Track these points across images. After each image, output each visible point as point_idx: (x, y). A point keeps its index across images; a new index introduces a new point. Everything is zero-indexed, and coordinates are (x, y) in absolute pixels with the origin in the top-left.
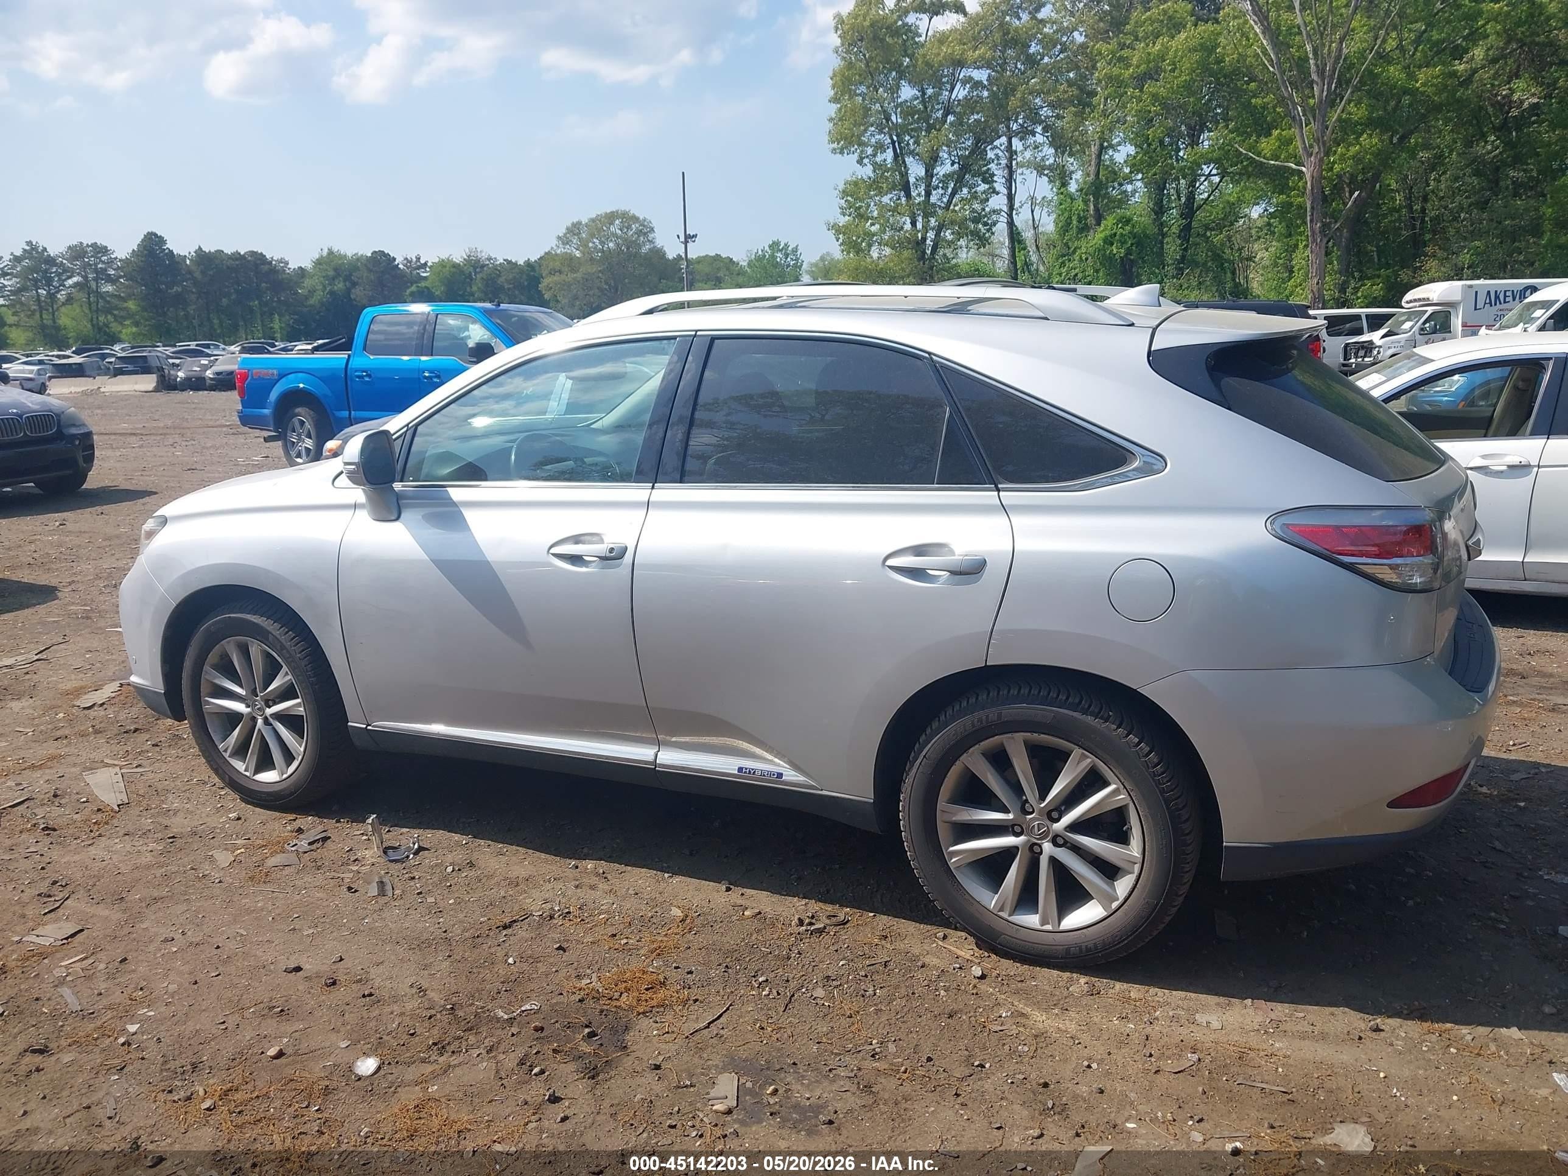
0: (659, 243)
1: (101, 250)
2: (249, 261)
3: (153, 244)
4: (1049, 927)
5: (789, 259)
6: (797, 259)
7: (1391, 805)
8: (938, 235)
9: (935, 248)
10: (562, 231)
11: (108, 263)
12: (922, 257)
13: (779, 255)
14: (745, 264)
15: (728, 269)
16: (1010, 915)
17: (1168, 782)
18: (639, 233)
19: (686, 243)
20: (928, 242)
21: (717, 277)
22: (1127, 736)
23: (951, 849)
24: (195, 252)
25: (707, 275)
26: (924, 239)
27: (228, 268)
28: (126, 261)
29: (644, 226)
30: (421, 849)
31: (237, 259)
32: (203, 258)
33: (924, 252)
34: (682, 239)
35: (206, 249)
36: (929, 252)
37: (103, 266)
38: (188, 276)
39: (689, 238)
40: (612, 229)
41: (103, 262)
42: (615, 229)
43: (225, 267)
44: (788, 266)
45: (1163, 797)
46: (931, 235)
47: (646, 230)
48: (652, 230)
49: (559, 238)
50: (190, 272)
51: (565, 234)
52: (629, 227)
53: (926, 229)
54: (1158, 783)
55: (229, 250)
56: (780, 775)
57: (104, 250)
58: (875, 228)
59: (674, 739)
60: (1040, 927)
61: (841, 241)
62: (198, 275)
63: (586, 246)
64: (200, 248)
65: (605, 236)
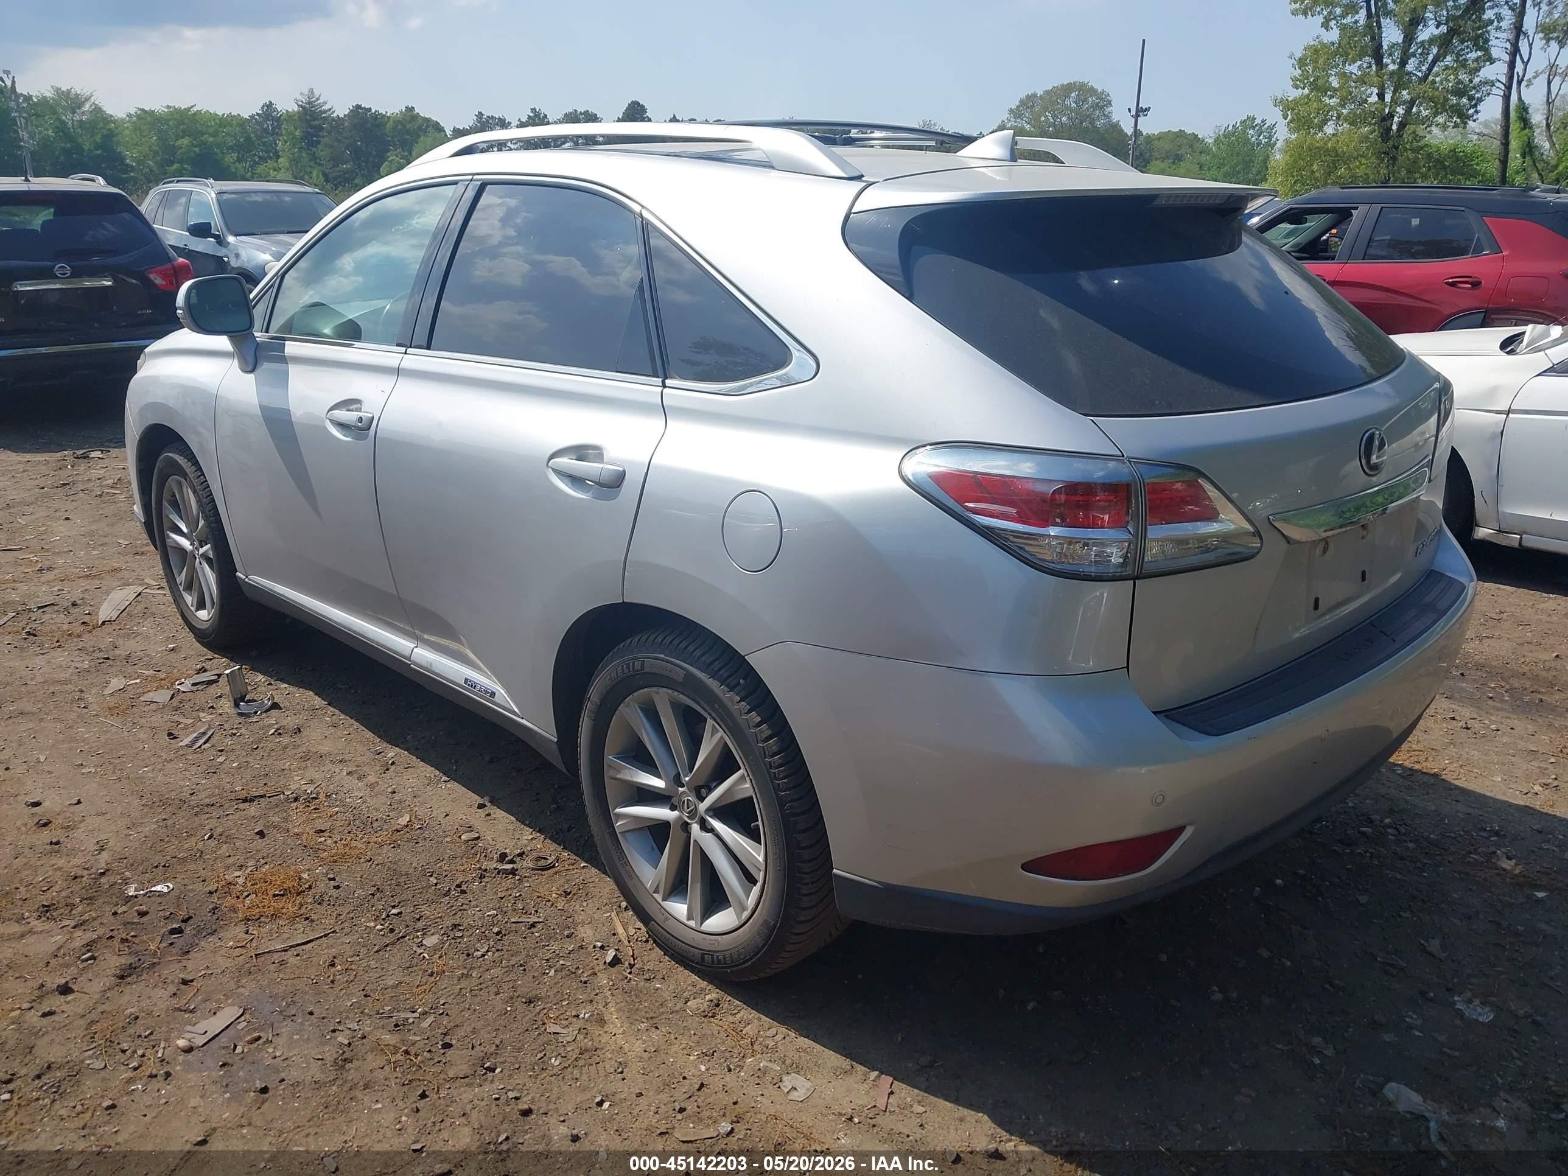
0: (1115, 118)
4: (692, 923)
5: (1261, 137)
6: (1270, 138)
7: (1026, 867)
8: (1408, 110)
9: (1402, 125)
10: (1014, 104)
12: (1386, 133)
13: (1251, 132)
14: (1210, 141)
15: (1191, 146)
16: (663, 900)
17: (785, 777)
18: (1096, 106)
19: (1137, 116)
20: (1396, 119)
21: (1177, 155)
22: (749, 712)
23: (618, 810)
25: (1167, 152)
26: (1391, 116)
29: (1102, 99)
30: (275, 706)
33: (1390, 129)
34: (1133, 112)
36: (1394, 127)
39: (1141, 111)
40: (1067, 102)
42: (1071, 102)
44: (1259, 144)
45: (777, 795)
46: (1400, 110)
47: (1103, 102)
48: (1109, 103)
49: (1011, 110)
51: (1018, 107)
52: (1085, 101)
53: (1395, 102)
54: (775, 777)
56: (493, 694)
58: (1333, 102)
59: (426, 636)
60: (685, 921)
61: (1289, 117)
63: (1038, 119)
65: (1059, 109)
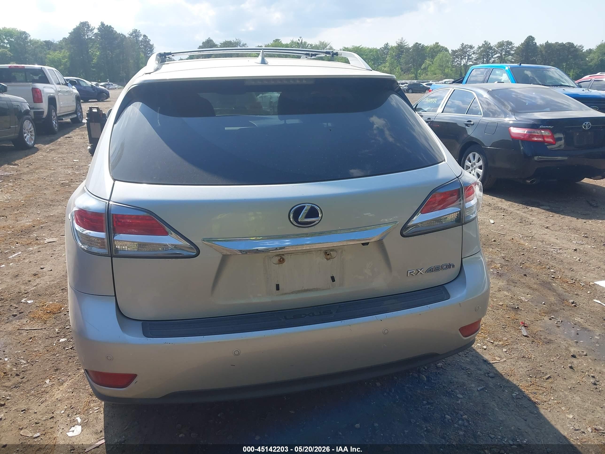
1: (509, 43)
2: (566, 47)
3: (530, 40)
11: (511, 48)
24: (545, 43)
27: (557, 49)
28: (518, 48)
31: (561, 46)
32: (548, 46)
35: (550, 42)
37: (509, 50)
38: (540, 53)
41: (509, 48)
43: (555, 49)
50: (541, 51)
55: (560, 42)
57: (511, 43)
62: (544, 52)
64: (547, 42)
